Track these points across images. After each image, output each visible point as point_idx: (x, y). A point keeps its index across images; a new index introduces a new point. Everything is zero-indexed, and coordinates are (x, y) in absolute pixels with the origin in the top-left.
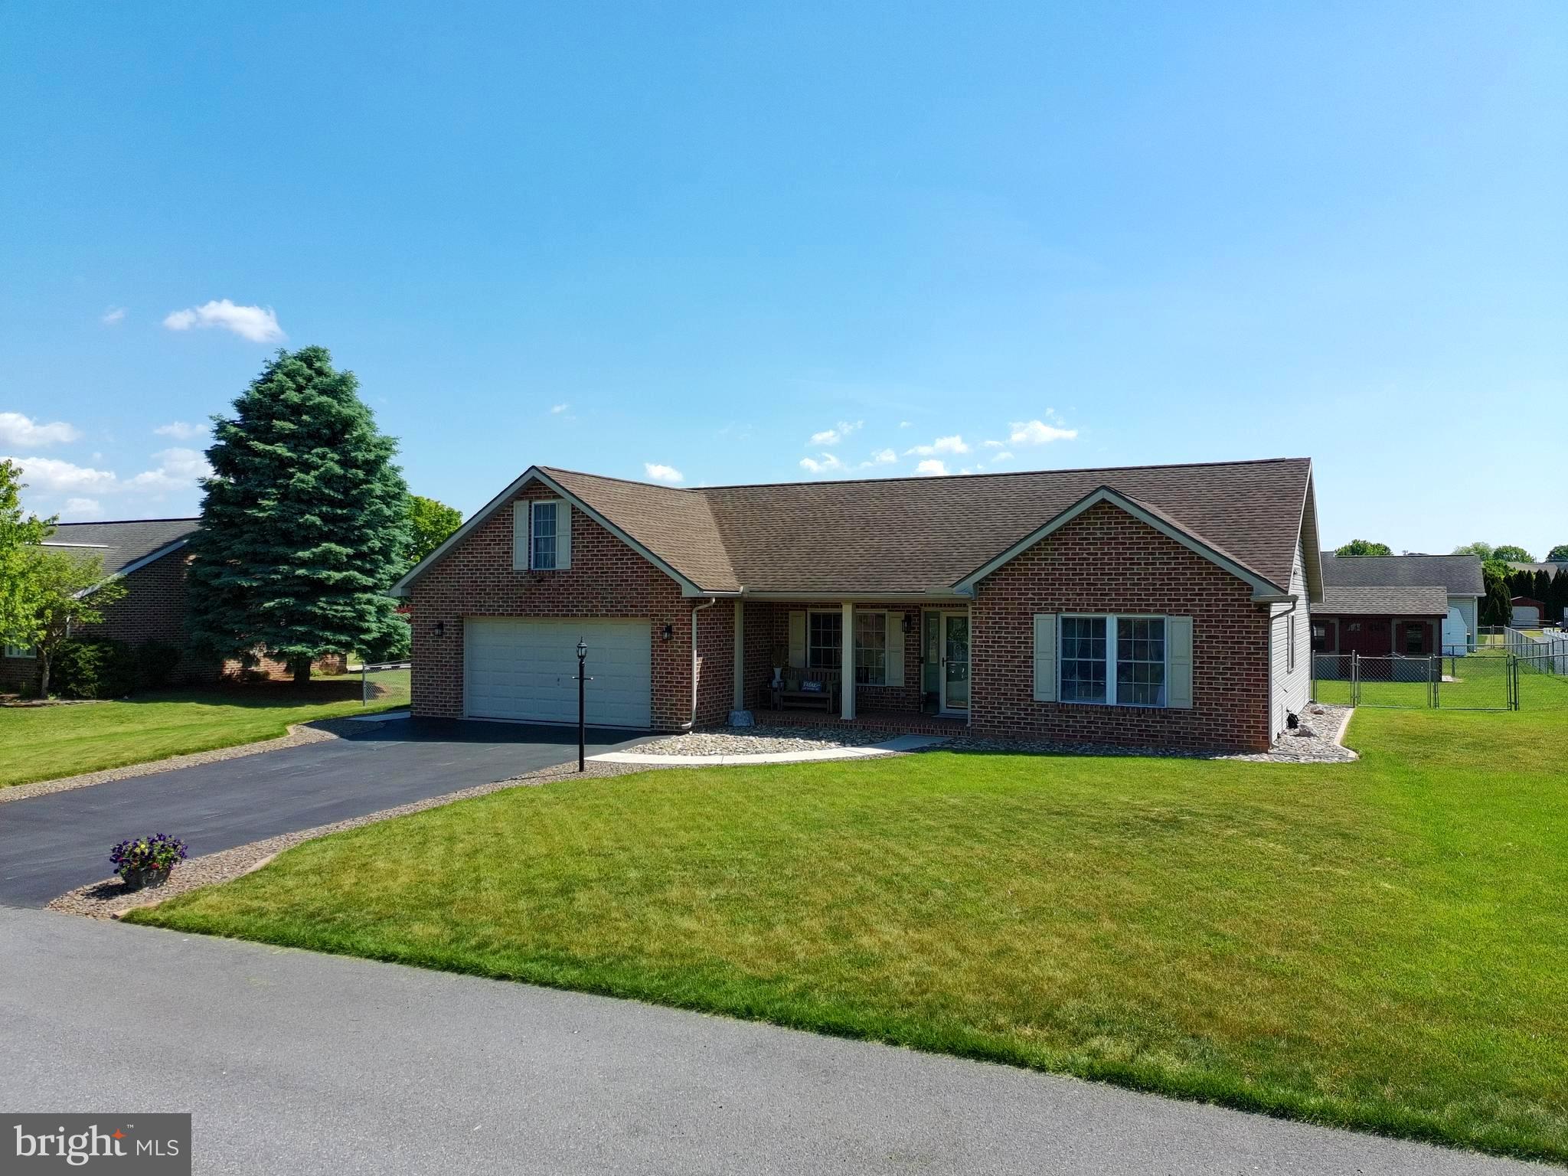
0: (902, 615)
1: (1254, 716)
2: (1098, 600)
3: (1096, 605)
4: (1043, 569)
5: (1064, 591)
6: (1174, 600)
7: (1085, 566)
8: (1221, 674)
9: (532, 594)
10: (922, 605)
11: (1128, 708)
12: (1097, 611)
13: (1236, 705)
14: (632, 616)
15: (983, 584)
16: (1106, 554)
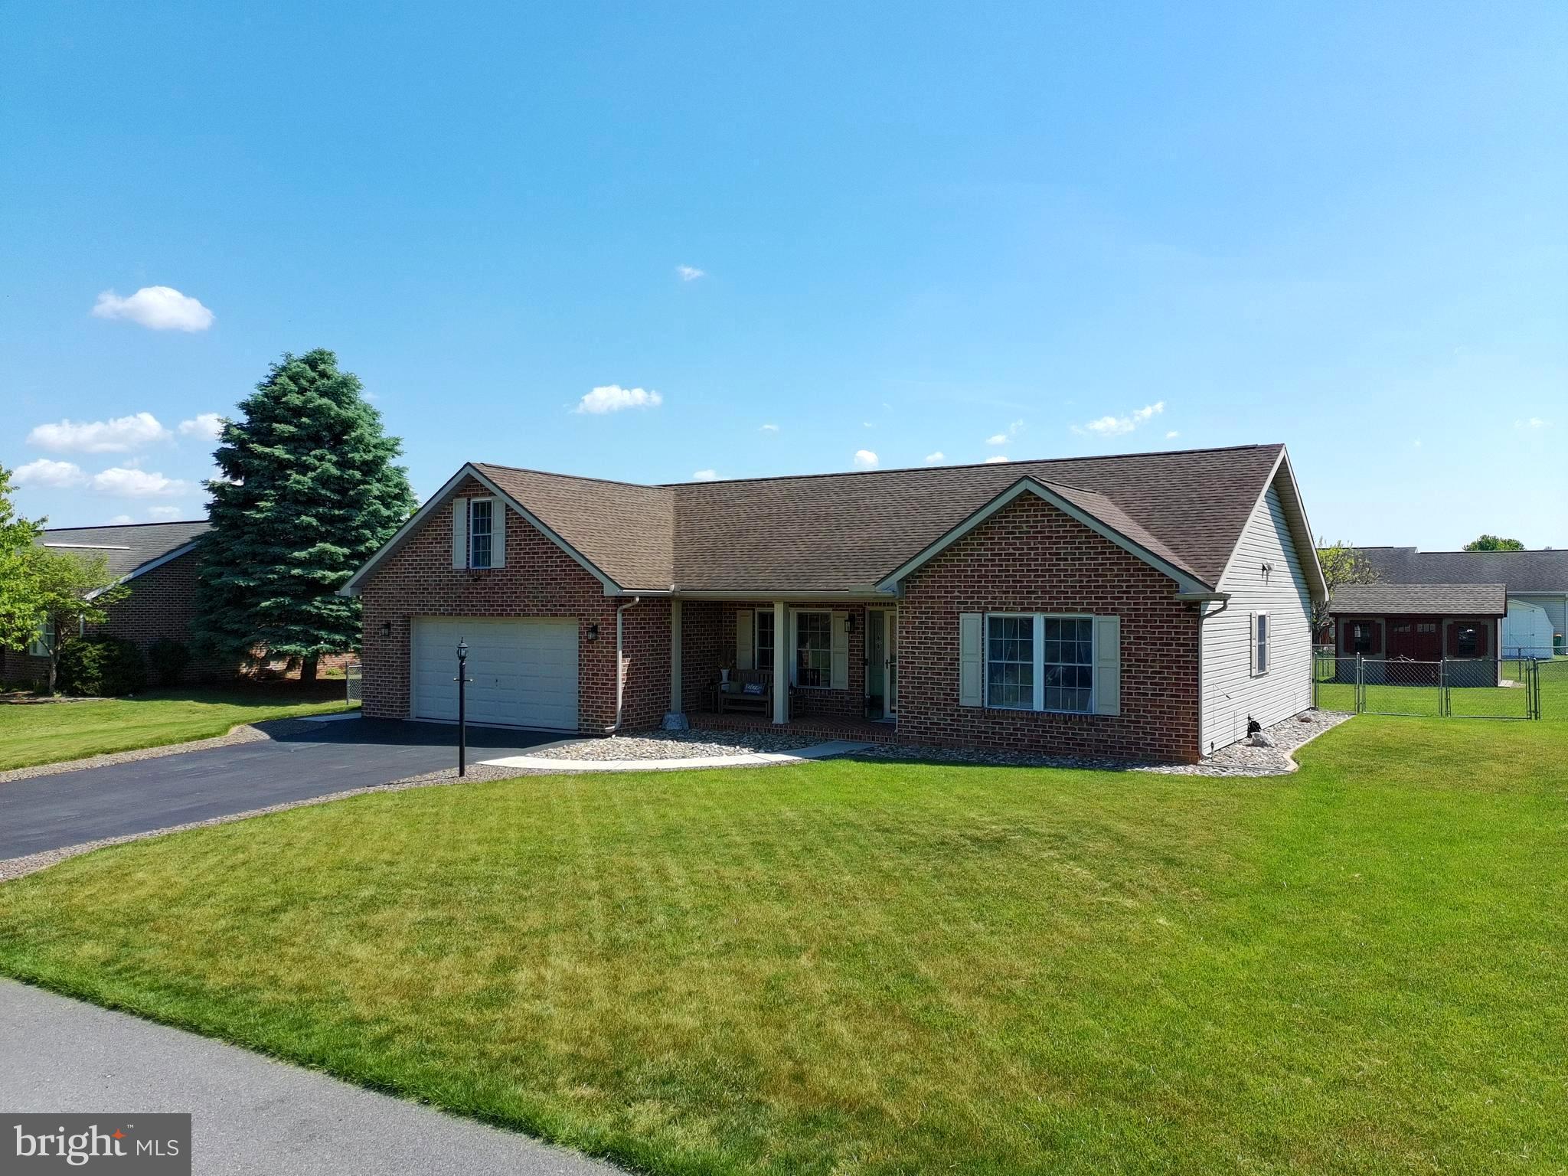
0: (846, 614)
1: (1183, 725)
2: (1024, 598)
3: (1022, 604)
4: (970, 566)
5: (990, 589)
6: (1101, 598)
7: (1011, 562)
8: (1149, 678)
9: (470, 593)
10: (865, 604)
11: (1054, 714)
12: (1023, 610)
13: (1165, 713)
14: (561, 615)
15: (910, 582)
16: (1032, 549)
